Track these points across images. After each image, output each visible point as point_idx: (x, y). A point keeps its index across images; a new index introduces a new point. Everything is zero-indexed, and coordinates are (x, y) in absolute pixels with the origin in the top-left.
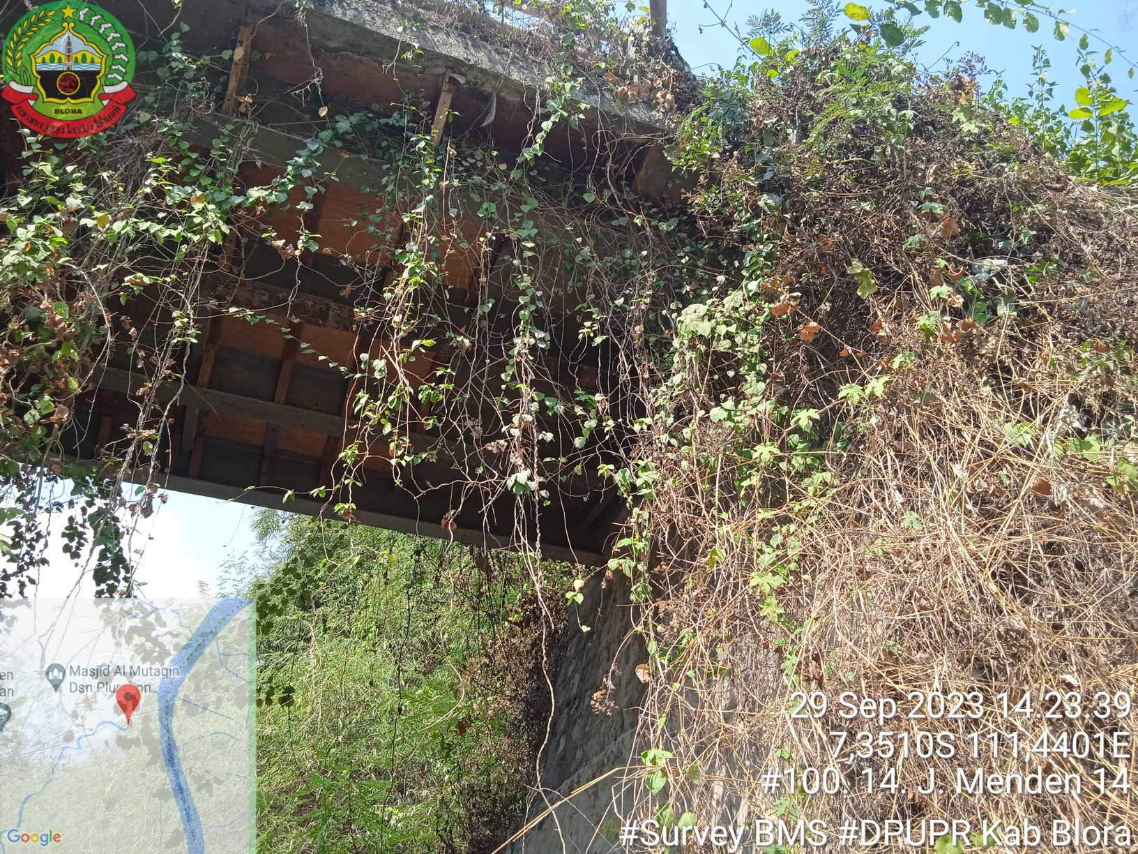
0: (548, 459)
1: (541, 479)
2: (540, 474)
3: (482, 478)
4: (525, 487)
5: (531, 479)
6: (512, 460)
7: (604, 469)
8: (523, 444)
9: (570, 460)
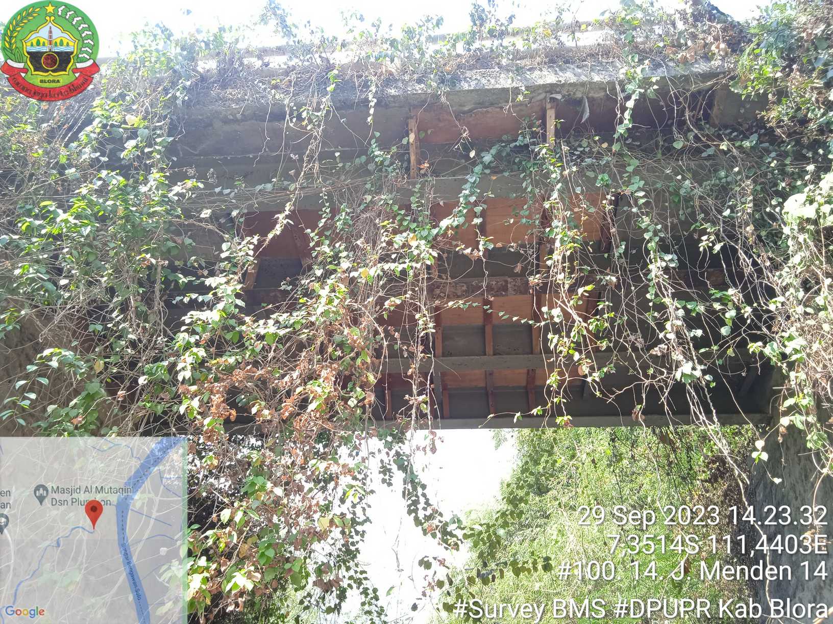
0: (703, 350)
1: (703, 367)
2: (700, 363)
3: (654, 377)
4: (691, 376)
5: (694, 369)
6: (674, 357)
7: (754, 347)
8: (680, 344)
9: (721, 346)
